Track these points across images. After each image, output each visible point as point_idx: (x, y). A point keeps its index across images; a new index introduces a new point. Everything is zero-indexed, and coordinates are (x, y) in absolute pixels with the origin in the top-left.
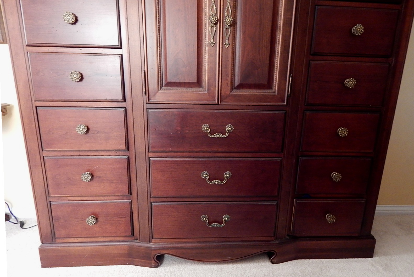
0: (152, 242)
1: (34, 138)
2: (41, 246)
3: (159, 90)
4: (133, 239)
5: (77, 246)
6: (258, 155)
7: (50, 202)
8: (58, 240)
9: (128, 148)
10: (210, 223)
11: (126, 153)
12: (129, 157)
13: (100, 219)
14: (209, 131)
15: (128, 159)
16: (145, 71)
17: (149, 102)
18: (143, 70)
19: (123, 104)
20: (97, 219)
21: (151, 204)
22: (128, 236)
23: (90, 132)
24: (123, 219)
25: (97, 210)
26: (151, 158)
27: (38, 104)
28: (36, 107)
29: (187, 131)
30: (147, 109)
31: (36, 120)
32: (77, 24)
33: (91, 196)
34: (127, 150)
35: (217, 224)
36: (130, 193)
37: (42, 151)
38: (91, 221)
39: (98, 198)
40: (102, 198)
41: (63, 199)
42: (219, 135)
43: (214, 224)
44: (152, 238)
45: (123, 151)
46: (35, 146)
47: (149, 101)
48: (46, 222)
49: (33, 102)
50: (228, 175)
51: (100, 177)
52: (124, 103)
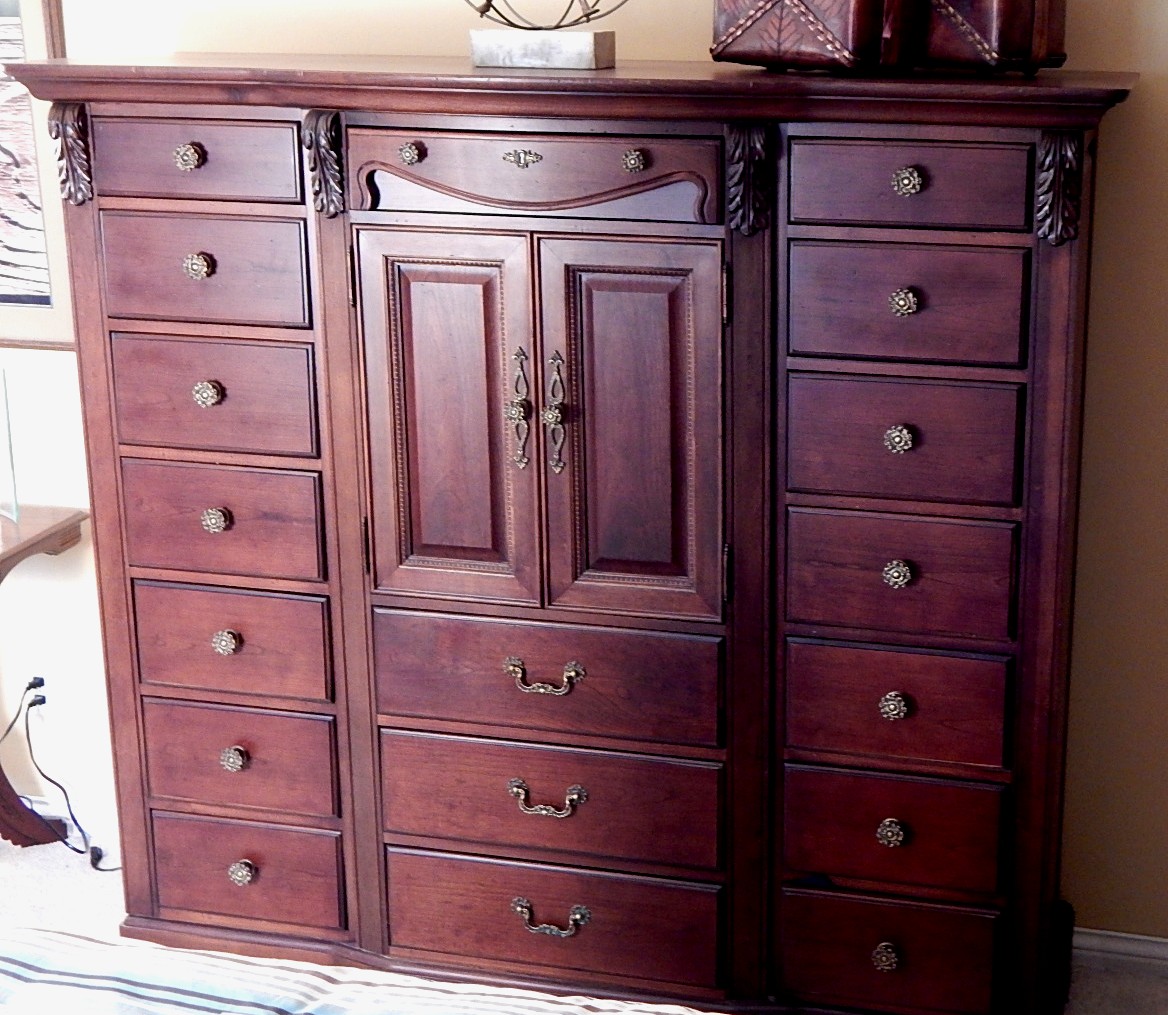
0: (388, 953)
1: (125, 650)
2: (126, 923)
3: (401, 563)
4: (347, 938)
5: (207, 936)
6: (657, 747)
7: (151, 810)
8: (165, 914)
9: (332, 696)
10: (532, 921)
11: (329, 708)
12: (335, 720)
13: (264, 873)
14: (520, 676)
15: (334, 725)
16: (366, 519)
17: (376, 591)
18: (364, 515)
19: (323, 588)
20: (257, 870)
21: (386, 850)
22: (333, 929)
23: (246, 649)
24: (321, 880)
25: (257, 846)
26: (382, 730)
27: (137, 572)
28: (132, 580)
29: (469, 670)
30: (373, 606)
31: (131, 610)
32: (224, 403)
33: (243, 808)
34: (329, 701)
35: (552, 927)
36: (338, 812)
37: (140, 682)
38: (240, 874)
39: (260, 816)
40: (271, 817)
41: (180, 806)
42: (545, 688)
43: (545, 928)
44: (390, 944)
45: (321, 702)
46: (125, 669)
47: (376, 588)
48: (140, 860)
49: (127, 567)
50: (575, 797)
51: (265, 762)
52: (325, 586)
